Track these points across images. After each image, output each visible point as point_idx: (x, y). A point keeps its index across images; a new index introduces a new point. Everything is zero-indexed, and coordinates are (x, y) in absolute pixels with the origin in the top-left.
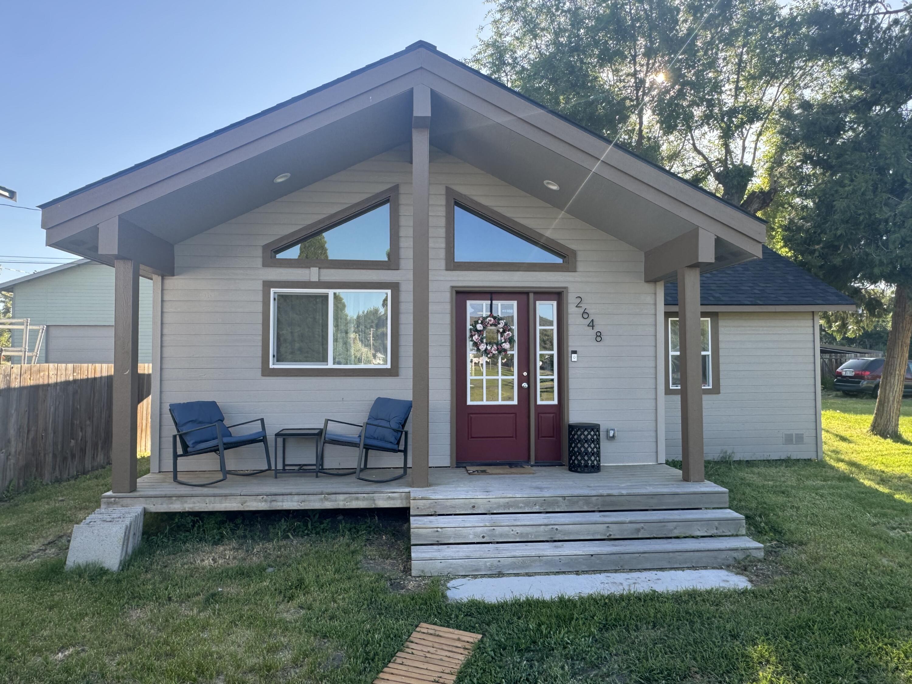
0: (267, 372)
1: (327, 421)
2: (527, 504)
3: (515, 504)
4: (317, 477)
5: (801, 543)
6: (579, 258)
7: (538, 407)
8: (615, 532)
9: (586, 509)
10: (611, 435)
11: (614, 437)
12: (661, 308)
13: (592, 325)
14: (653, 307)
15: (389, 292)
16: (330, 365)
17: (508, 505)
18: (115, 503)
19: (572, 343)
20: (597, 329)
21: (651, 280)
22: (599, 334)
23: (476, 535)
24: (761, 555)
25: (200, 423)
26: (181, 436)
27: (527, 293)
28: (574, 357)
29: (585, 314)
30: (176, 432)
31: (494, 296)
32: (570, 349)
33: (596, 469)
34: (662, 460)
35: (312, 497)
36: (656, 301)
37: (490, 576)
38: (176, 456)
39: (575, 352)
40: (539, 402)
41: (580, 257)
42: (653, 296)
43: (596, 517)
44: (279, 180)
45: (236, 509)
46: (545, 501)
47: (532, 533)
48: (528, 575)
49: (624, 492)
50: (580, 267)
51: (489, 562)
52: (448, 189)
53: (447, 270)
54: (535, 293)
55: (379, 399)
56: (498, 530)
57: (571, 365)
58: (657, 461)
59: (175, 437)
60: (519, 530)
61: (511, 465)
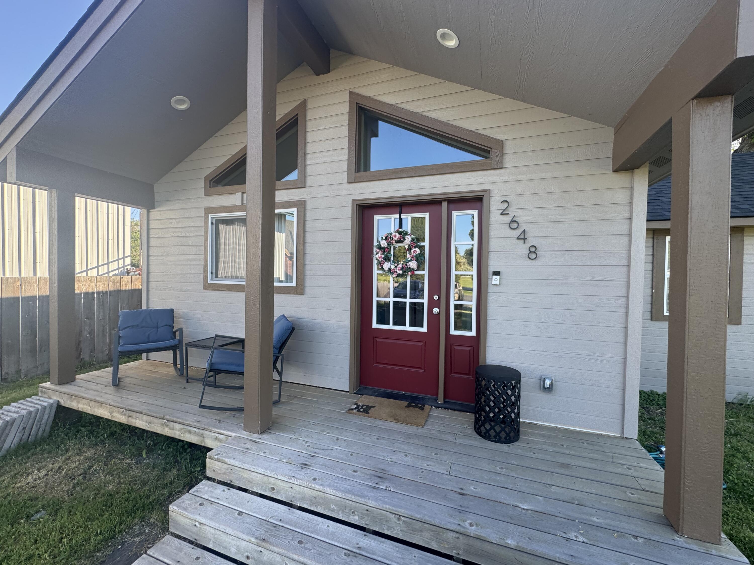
0: (206, 286)
6: (507, 150)
7: (450, 338)
9: (434, 546)
10: (548, 383)
11: (551, 385)
13: (523, 238)
14: (627, 208)
15: (295, 210)
19: (495, 261)
20: (530, 242)
22: (533, 249)
27: (440, 202)
28: (496, 280)
29: (514, 224)
31: (403, 209)
32: (492, 269)
36: (632, 198)
39: (496, 273)
40: (452, 332)
41: (509, 148)
42: (628, 192)
50: (509, 161)
52: (351, 93)
53: (349, 183)
57: (490, 289)
58: (623, 433)
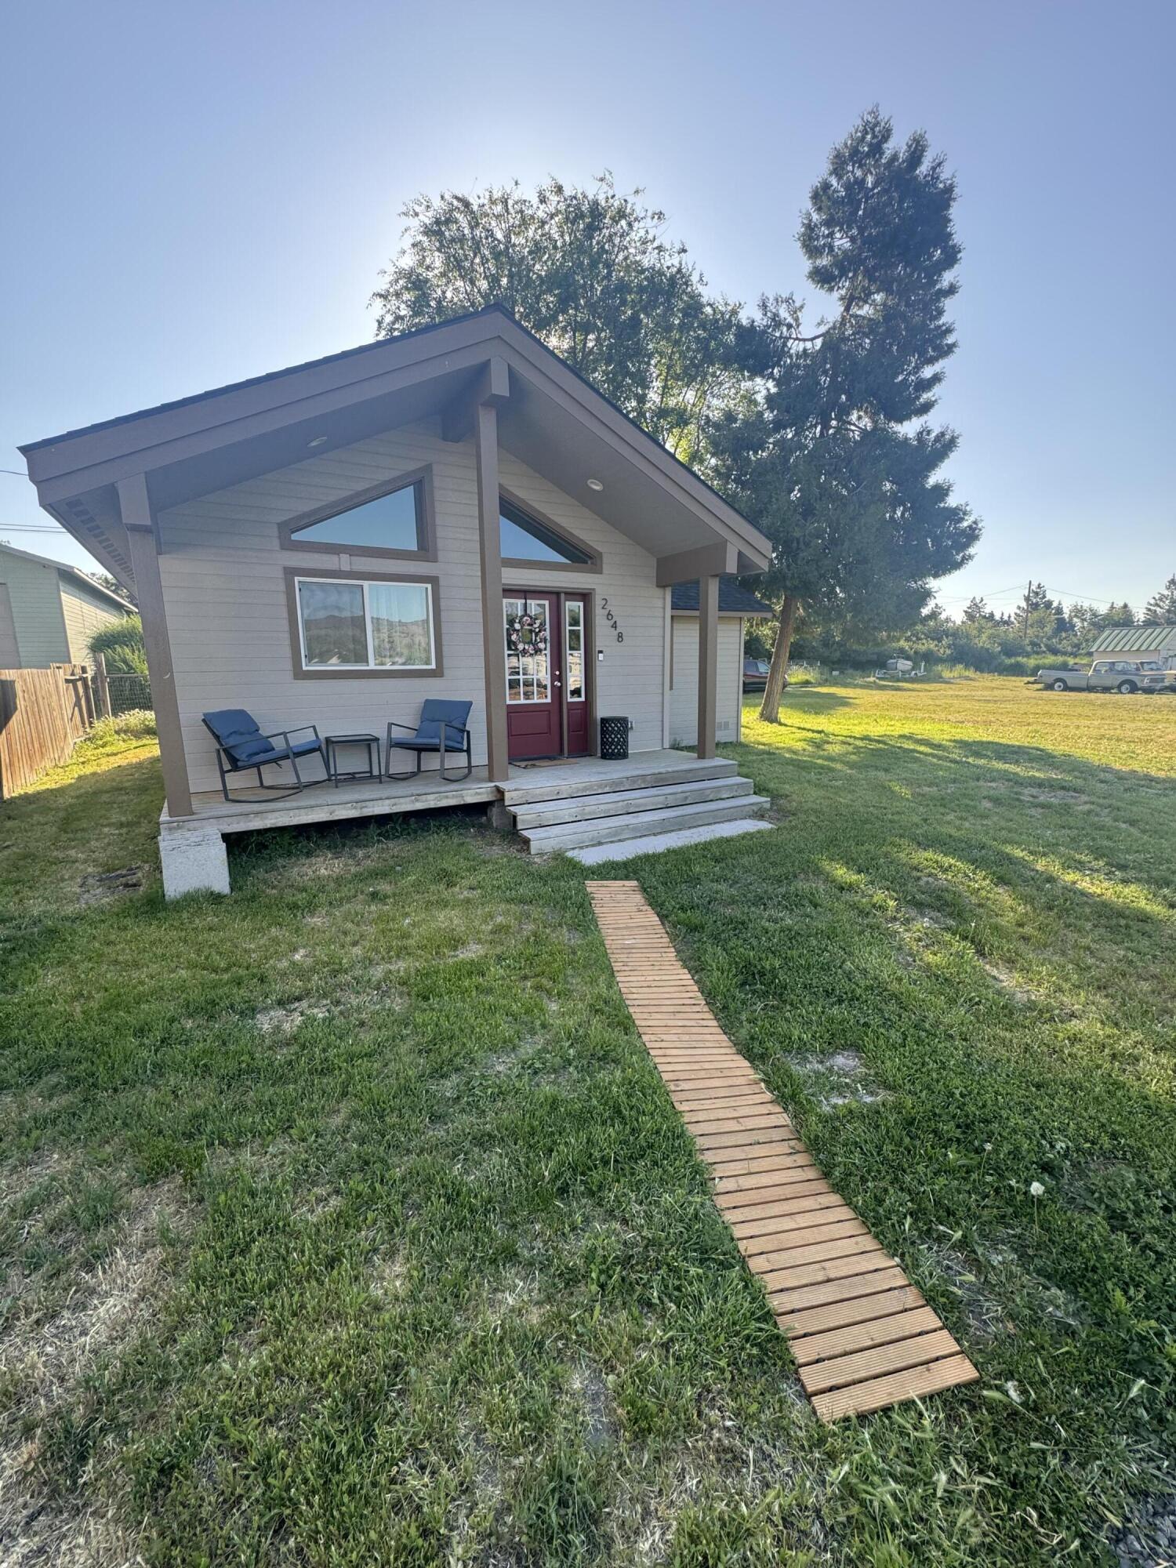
0: (300, 675)
1: (390, 725)
2: (600, 786)
3: (591, 788)
4: (381, 782)
5: (787, 796)
6: (605, 560)
7: (568, 703)
8: (671, 801)
12: (669, 612)
13: (615, 626)
14: (662, 610)
15: (429, 586)
16: (372, 665)
17: (585, 789)
18: (179, 827)
19: (599, 643)
20: (619, 630)
21: (661, 585)
22: (620, 635)
23: (570, 815)
24: (768, 806)
25: (242, 734)
26: (224, 750)
27: (558, 594)
28: (601, 656)
29: (609, 616)
30: (218, 747)
31: (528, 595)
32: (598, 649)
33: (623, 755)
34: (666, 745)
35: (402, 800)
36: (664, 605)
37: (593, 846)
38: (223, 773)
39: (601, 652)
40: (569, 700)
42: (663, 600)
43: (654, 791)
44: (314, 444)
45: (325, 819)
46: (614, 783)
47: (612, 809)
48: (620, 841)
49: (670, 770)
50: (606, 569)
51: (590, 835)
54: (566, 593)
55: (427, 700)
56: (588, 809)
57: (598, 663)
58: (663, 747)
59: (218, 751)
60: (602, 807)
61: (550, 758)
